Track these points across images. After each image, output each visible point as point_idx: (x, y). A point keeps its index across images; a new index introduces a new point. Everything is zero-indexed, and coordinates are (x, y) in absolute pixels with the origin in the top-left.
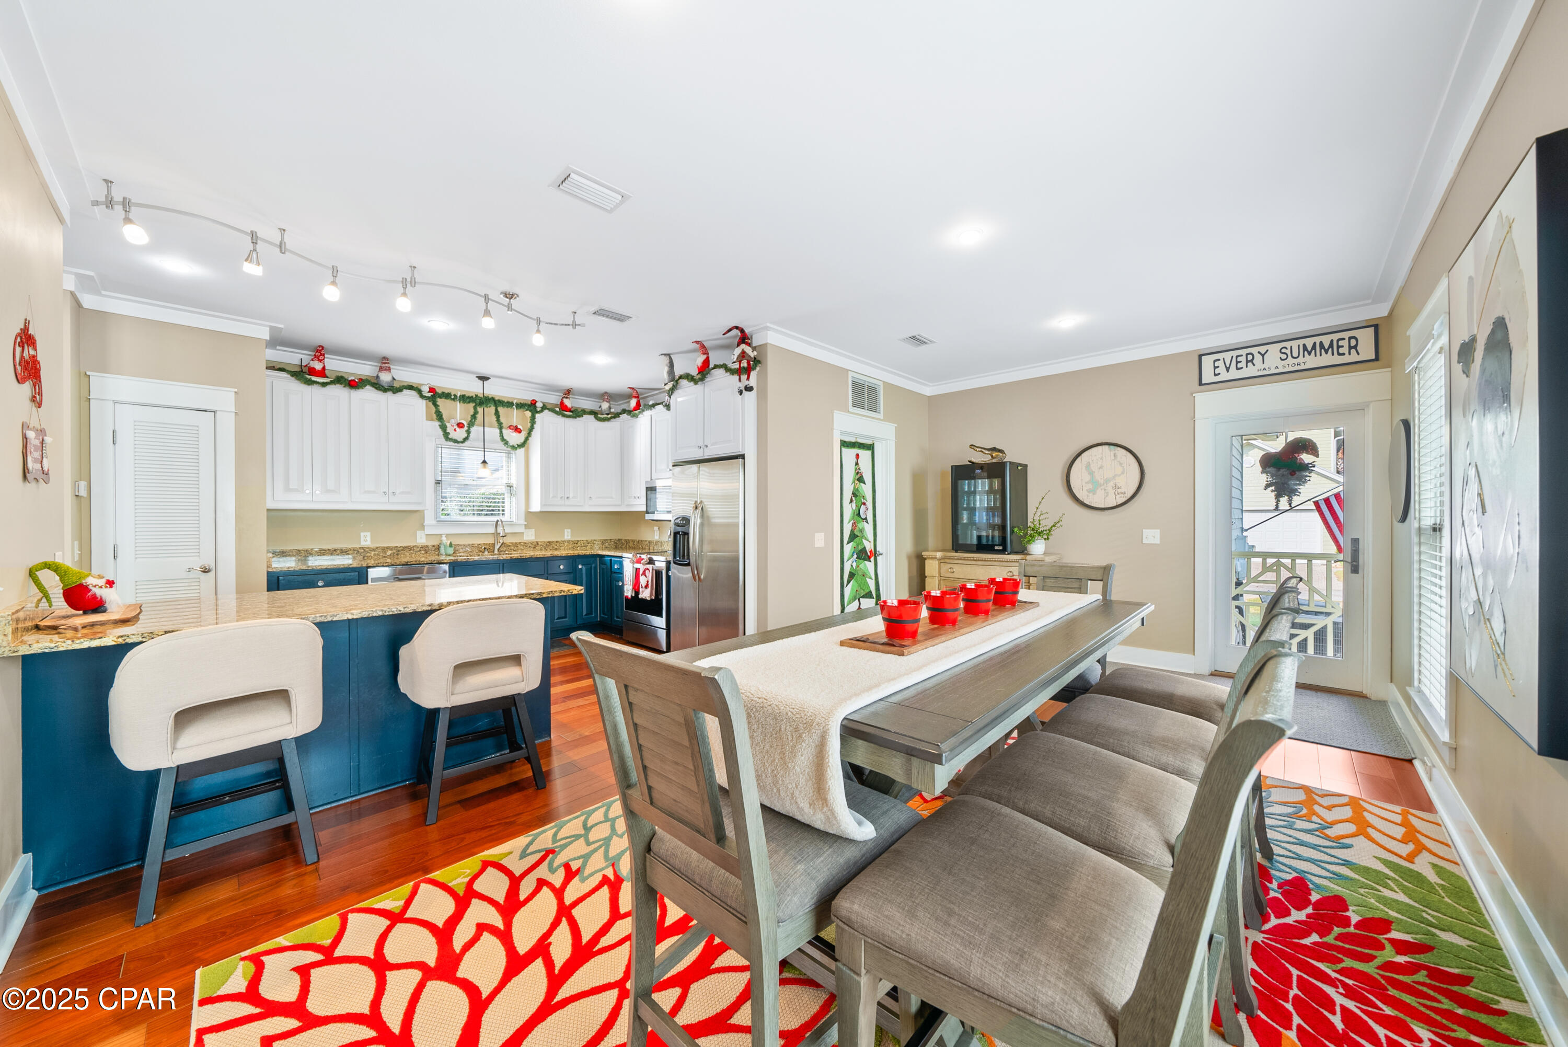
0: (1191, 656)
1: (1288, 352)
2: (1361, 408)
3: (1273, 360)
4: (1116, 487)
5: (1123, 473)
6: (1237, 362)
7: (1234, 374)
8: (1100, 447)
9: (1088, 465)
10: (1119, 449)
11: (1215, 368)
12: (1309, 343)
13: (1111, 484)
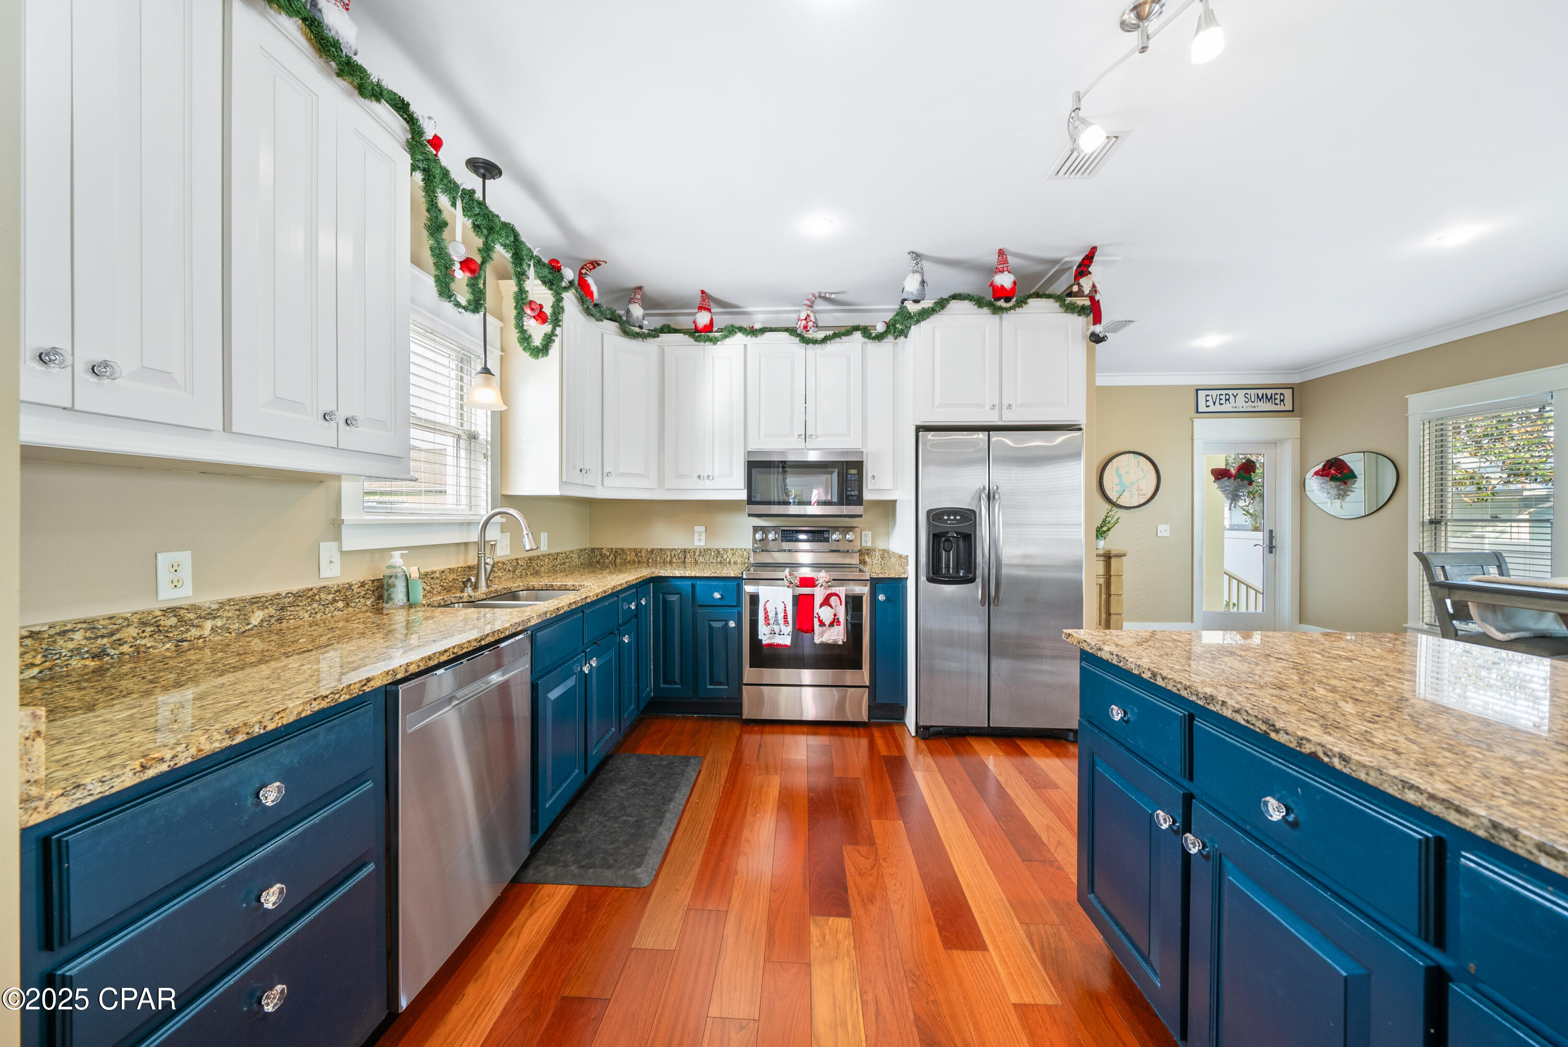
0: (1190, 623)
1: (1249, 397)
2: (1275, 443)
3: (1240, 403)
4: (1139, 489)
5: (1144, 478)
6: (1220, 399)
7: (1217, 408)
8: (1127, 455)
9: (1118, 469)
10: (1141, 457)
11: (1207, 401)
12: (1260, 392)
13: (1135, 486)
